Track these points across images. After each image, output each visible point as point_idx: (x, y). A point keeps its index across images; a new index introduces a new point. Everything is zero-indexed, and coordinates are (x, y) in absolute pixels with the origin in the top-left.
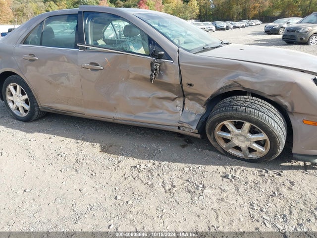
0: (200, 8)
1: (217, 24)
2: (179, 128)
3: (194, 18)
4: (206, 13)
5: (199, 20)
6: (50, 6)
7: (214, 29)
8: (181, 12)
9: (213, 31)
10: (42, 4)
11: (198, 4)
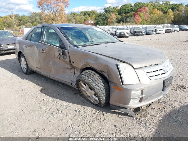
0: (175, 16)
1: (182, 27)
2: (71, 84)
3: (169, 23)
4: (179, 20)
5: (174, 24)
6: (86, 18)
7: (178, 29)
8: (161, 19)
9: (178, 31)
10: (83, 16)
11: (173, 14)
